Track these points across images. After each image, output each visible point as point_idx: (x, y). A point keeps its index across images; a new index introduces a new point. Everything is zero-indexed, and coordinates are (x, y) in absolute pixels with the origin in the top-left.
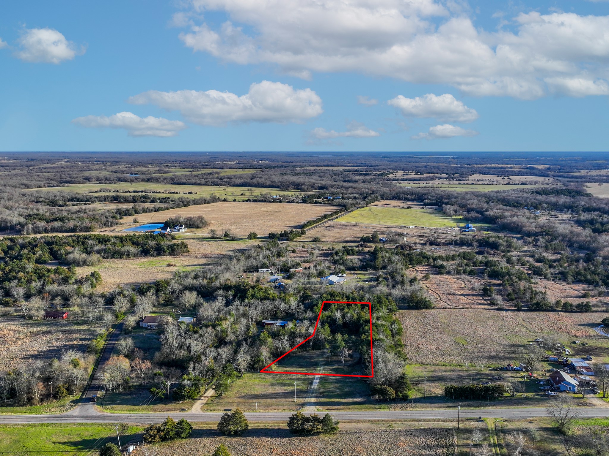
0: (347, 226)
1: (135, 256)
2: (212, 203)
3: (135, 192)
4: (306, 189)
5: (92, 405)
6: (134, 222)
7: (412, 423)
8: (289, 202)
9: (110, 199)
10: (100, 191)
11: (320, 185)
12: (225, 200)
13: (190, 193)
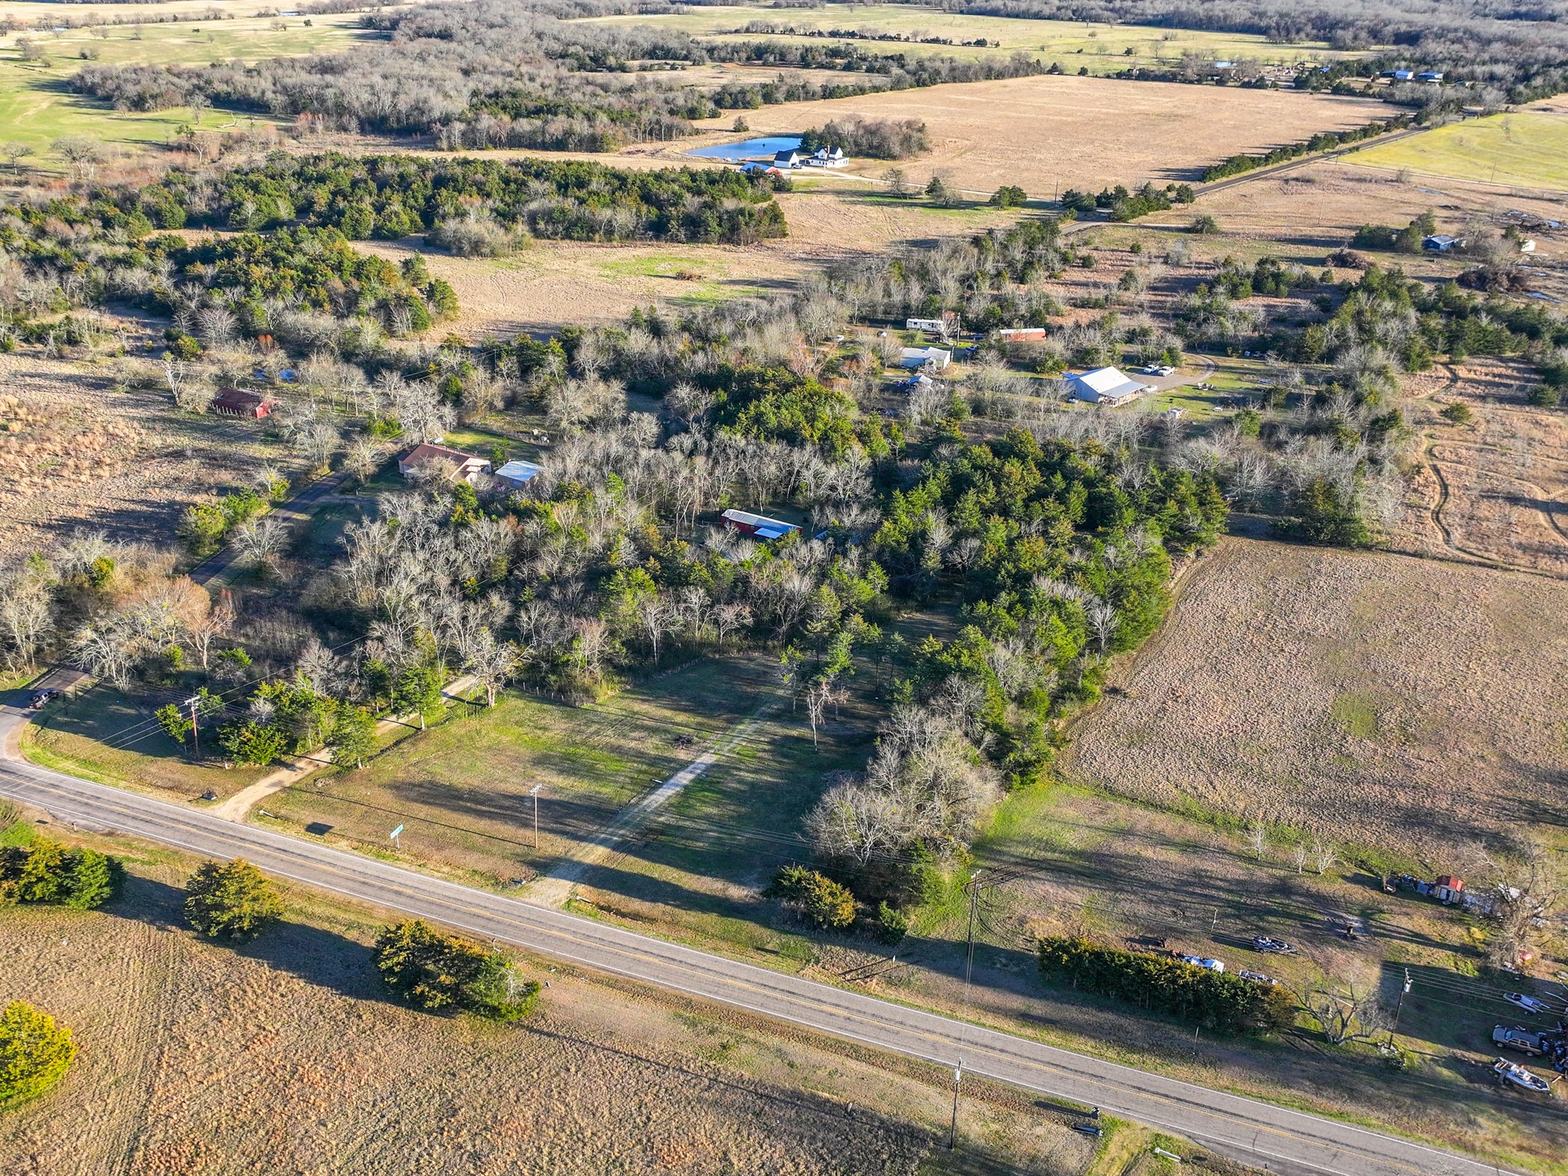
0: (1360, 180)
1: (629, 237)
2: (1011, 76)
3: (834, 34)
4: (1349, 42)
5: (18, 718)
6: (736, 130)
7: (816, 1055)
8: (1247, 85)
9: (744, 56)
10: (747, 31)
11: (1404, 28)
12: (1054, 70)
13: (981, 43)
